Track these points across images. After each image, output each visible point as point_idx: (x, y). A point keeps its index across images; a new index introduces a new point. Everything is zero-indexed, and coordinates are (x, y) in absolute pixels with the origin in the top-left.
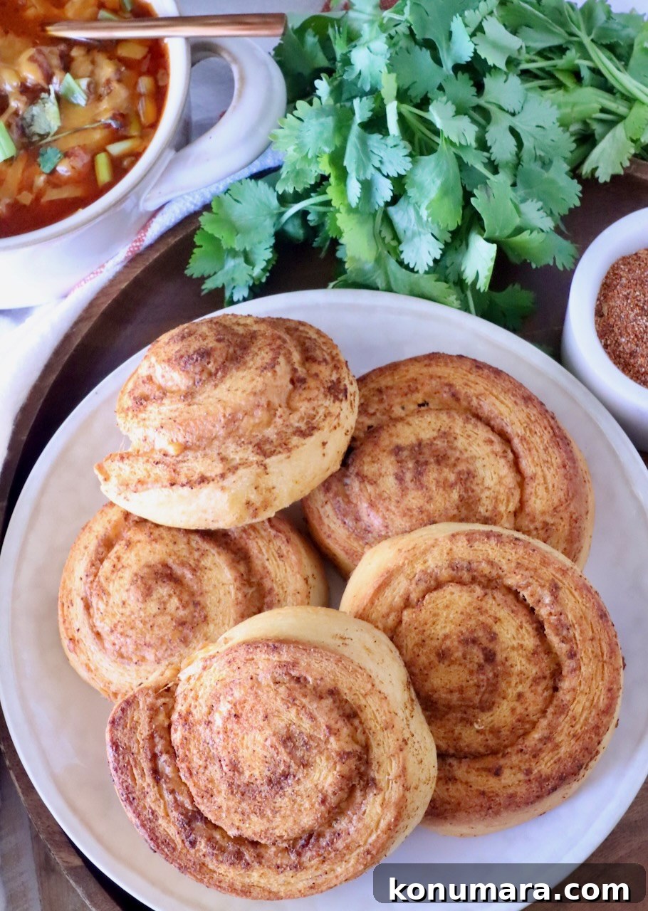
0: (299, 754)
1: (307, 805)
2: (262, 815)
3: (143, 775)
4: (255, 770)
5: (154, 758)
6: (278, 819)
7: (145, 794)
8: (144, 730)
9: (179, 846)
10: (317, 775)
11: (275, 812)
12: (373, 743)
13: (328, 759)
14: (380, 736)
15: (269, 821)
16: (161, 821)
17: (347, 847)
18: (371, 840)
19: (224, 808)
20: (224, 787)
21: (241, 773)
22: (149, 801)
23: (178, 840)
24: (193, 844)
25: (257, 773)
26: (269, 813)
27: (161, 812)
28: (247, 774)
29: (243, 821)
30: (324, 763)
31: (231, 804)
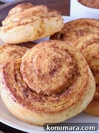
0: (58, 63)
1: (61, 79)
2: (48, 83)
3: (12, 79)
4: (46, 70)
5: (16, 75)
6: (53, 84)
7: (13, 84)
8: (12, 68)
9: (23, 98)
10: (63, 69)
11: (52, 82)
12: (78, 63)
13: (66, 64)
14: (80, 61)
15: (50, 85)
16: (18, 92)
17: (73, 93)
18: (80, 90)
19: (37, 84)
20: (36, 78)
21: (41, 72)
22: (14, 86)
23: (23, 96)
24: (27, 96)
25: (46, 71)
26: (50, 83)
27: (17, 89)
28: (43, 72)
29: (42, 86)
30: (65, 65)
31: (39, 82)
